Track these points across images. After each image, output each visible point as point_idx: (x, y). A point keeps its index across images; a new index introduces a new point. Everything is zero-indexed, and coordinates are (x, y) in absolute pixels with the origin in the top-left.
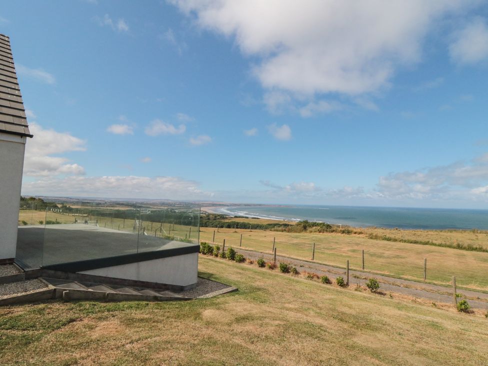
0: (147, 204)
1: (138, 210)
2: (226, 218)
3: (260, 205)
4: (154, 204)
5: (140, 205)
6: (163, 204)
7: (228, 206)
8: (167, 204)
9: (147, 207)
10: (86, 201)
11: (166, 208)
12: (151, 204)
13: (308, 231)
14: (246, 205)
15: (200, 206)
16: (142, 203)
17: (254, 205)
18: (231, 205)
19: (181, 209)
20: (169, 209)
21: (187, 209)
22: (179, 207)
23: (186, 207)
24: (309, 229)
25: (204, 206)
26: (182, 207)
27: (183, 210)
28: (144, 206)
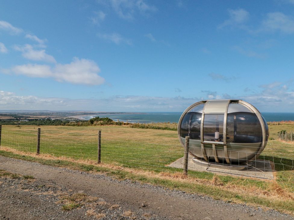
0: (28, 114)
1: (18, 119)
3: (122, 113)
4: (33, 114)
5: (21, 115)
6: (42, 114)
7: (97, 114)
8: (46, 114)
9: (28, 117)
11: (44, 117)
13: (93, 124)
14: (111, 113)
15: (73, 114)
16: (23, 114)
17: (118, 113)
18: (99, 113)
19: (57, 117)
20: (46, 117)
21: (62, 117)
22: (55, 116)
23: (62, 115)
24: (95, 123)
25: (76, 115)
26: (58, 115)
27: (58, 118)
28: (24, 116)
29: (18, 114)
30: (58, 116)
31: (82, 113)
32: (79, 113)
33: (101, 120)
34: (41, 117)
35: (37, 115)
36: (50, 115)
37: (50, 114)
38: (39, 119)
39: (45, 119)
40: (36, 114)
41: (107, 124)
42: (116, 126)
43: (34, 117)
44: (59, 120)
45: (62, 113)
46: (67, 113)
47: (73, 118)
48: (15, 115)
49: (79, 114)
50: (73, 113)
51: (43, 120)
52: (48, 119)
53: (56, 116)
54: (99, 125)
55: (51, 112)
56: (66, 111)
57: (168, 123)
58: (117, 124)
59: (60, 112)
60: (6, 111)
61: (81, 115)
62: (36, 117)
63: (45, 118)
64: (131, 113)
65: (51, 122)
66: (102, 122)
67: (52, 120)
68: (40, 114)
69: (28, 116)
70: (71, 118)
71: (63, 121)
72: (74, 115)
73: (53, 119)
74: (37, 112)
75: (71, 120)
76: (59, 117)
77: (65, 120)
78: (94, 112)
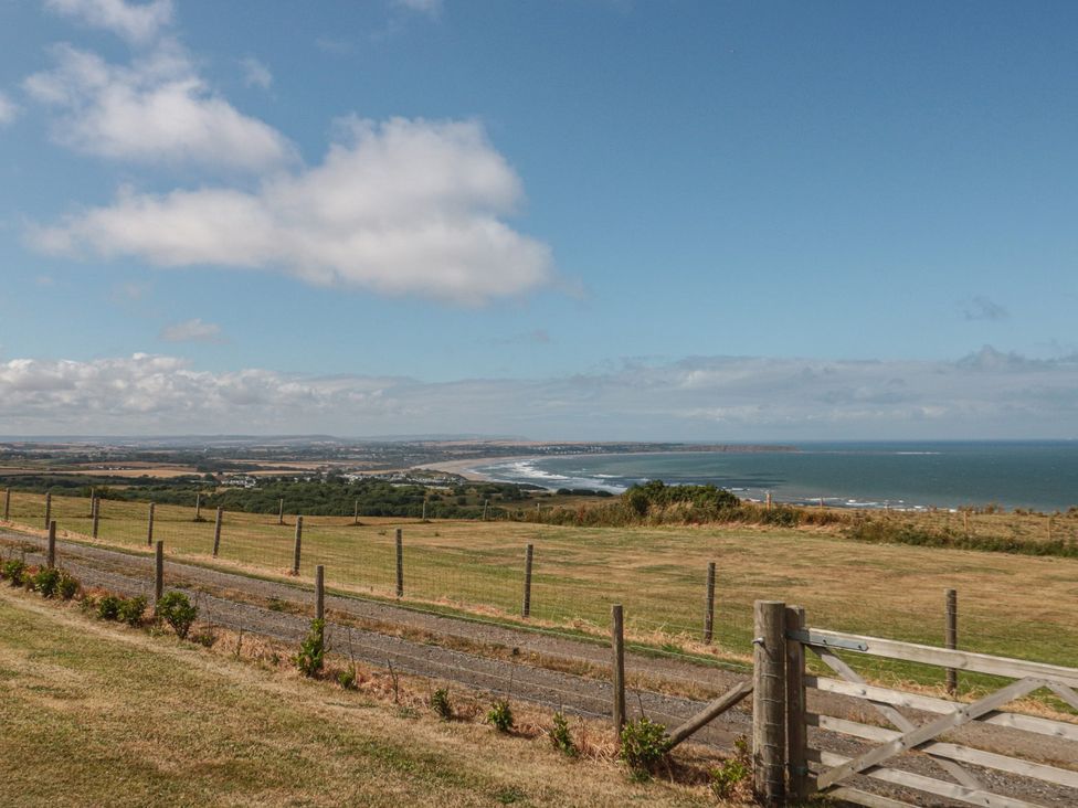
0: (249, 454)
1: (213, 478)
2: (528, 497)
3: (664, 447)
4: (270, 455)
5: (222, 460)
6: (305, 453)
7: (542, 453)
8: (319, 453)
9: (250, 468)
10: (39, 451)
11: (315, 466)
12: (261, 456)
14: (609, 448)
15: (434, 454)
16: (232, 453)
17: (643, 447)
18: (554, 449)
19: (368, 469)
20: (323, 469)
21: (390, 467)
22: (361, 464)
23: (388, 460)
24: (655, 510)
25: (450, 457)
26: (373, 460)
27: (373, 473)
28: (236, 462)
29: (212, 451)
30: (370, 465)
31: (474, 448)
32: (463, 448)
33: (679, 495)
34: (304, 467)
35: (284, 460)
36: (336, 459)
37: (338, 452)
38: (295, 475)
39: (321, 477)
40: (282, 453)
41: (715, 517)
42: (765, 527)
43: (276, 469)
44: (380, 481)
45: (386, 447)
46: (411, 449)
47: (436, 472)
48: (200, 457)
49: (461, 452)
50: (435, 447)
51: (312, 480)
52: (330, 475)
53: (365, 463)
54: (674, 519)
55: (341, 444)
56: (405, 440)
57: (991, 511)
58: (768, 517)
59: (378, 446)
60: (164, 442)
61: (469, 456)
62: (281, 468)
63: (318, 471)
64: (708, 448)
65: (347, 490)
66: (689, 506)
67: (348, 480)
68: (294, 453)
69: (251, 462)
70: (429, 474)
71: (397, 486)
72: (440, 460)
73: (352, 477)
74: (281, 443)
75: (429, 480)
76: (376, 468)
77: (404, 481)
78: (527, 444)
